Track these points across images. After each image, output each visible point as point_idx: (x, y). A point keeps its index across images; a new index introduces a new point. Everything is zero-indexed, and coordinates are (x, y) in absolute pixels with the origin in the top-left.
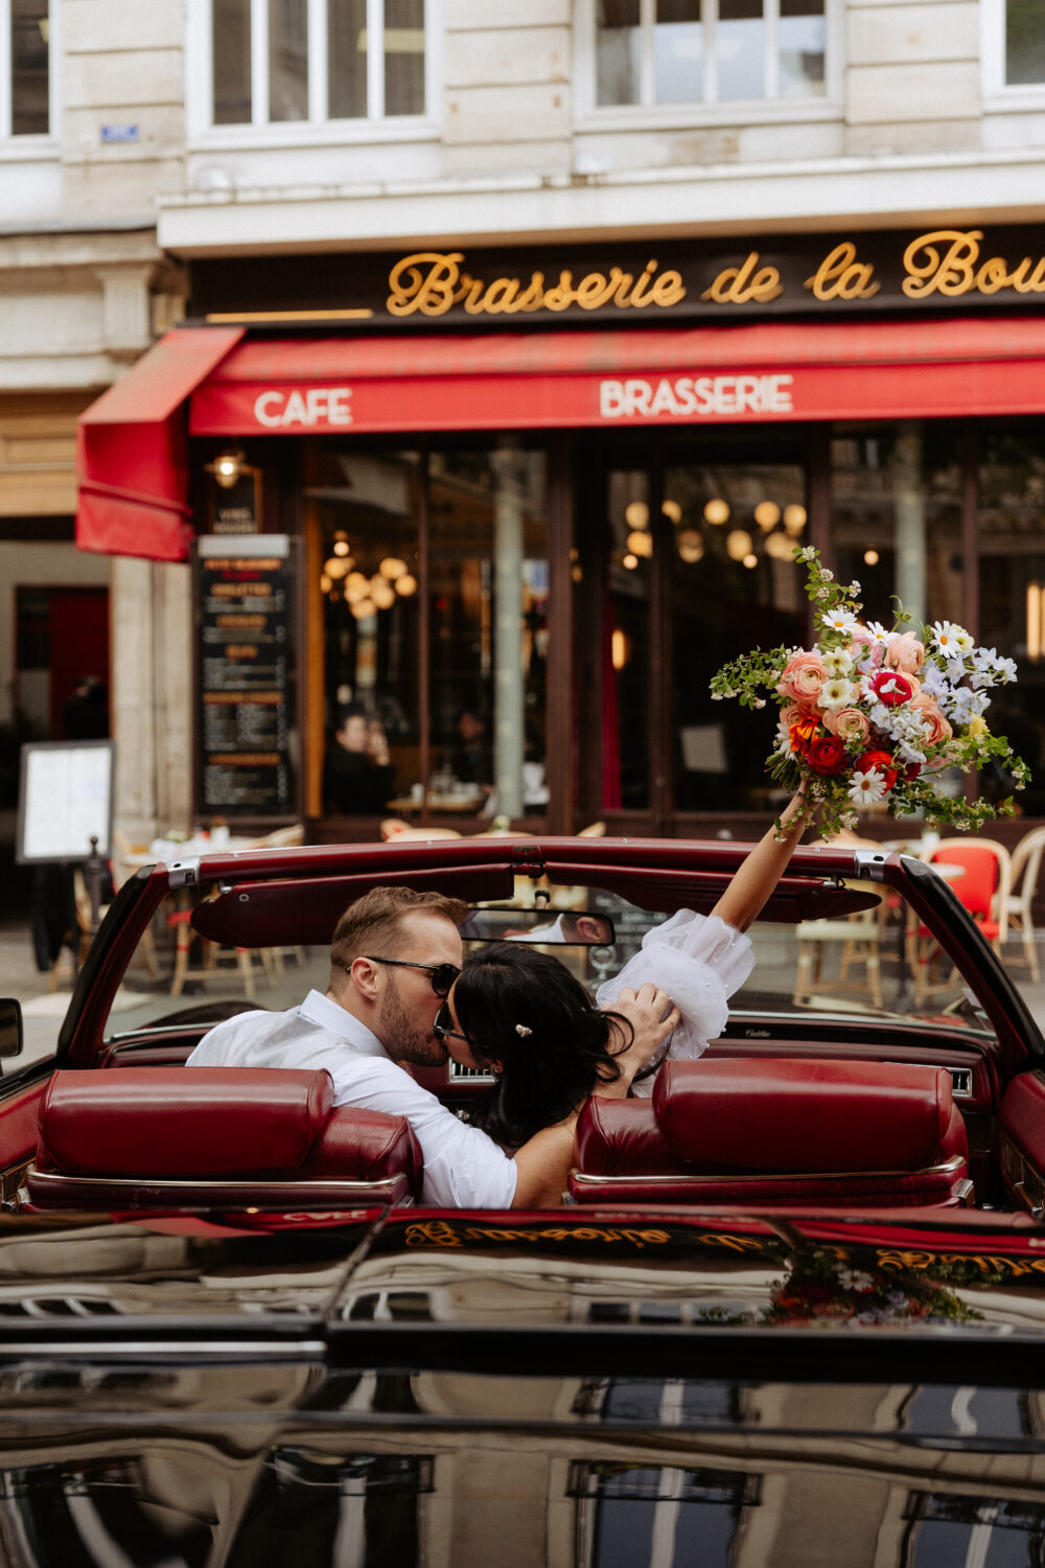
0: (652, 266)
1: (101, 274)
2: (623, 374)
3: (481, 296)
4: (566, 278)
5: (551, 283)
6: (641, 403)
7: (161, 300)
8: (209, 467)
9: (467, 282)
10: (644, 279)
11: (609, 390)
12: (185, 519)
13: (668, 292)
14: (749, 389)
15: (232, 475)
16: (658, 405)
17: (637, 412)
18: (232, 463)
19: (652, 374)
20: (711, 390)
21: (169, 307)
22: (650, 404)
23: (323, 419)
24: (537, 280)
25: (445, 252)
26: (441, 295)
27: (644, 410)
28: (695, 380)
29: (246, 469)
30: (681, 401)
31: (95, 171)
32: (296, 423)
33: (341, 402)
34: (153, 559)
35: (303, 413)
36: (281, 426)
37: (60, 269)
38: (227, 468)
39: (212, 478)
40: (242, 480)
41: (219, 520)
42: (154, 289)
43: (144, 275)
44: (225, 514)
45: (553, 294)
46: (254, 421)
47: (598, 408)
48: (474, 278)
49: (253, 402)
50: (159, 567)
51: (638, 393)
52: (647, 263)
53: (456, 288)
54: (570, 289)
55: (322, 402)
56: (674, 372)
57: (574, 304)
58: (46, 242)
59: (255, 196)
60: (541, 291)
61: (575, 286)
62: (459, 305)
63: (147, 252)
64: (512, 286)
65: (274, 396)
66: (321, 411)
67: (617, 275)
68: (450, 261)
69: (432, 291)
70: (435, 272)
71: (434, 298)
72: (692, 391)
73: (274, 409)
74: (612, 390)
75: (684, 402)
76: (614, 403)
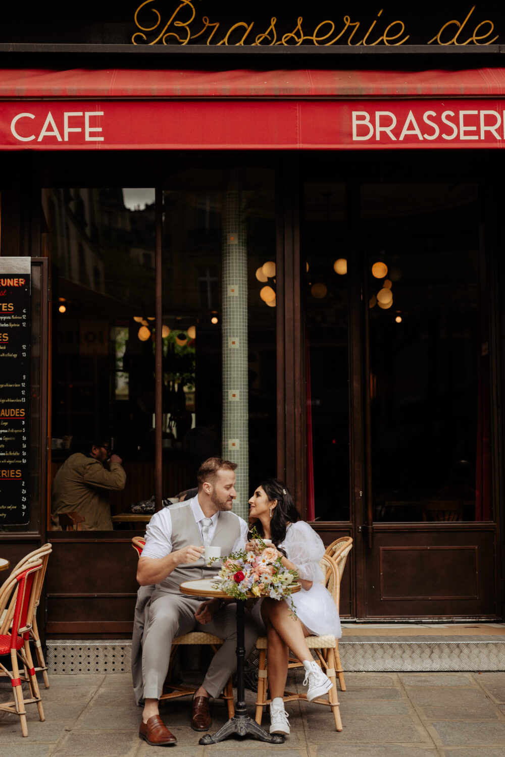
0: (379, 15)
2: (371, 103)
3: (221, 35)
4: (299, 24)
5: (286, 26)
6: (389, 131)
9: (206, 23)
10: (373, 25)
11: (358, 118)
13: (396, 36)
14: (490, 121)
19: (398, 104)
20: (455, 120)
22: (397, 132)
23: (77, 138)
26: (182, 32)
27: (392, 138)
30: (428, 130)
32: (51, 141)
33: (94, 122)
35: (56, 131)
36: (37, 144)
45: (288, 35)
46: (7, 139)
47: (349, 134)
48: (212, 19)
49: (7, 118)
51: (386, 122)
53: (195, 27)
54: (304, 31)
57: (311, 44)
60: (277, 32)
61: (308, 29)
64: (248, 27)
66: (77, 130)
67: (346, 22)
69: (172, 28)
71: (175, 34)
73: (23, 126)
74: (362, 118)
75: (431, 131)
76: (363, 131)
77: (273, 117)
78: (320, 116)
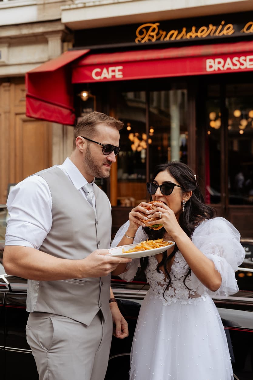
0: (223, 23)
1: (47, 36)
2: (214, 56)
3: (166, 36)
4: (194, 29)
5: (189, 30)
6: (220, 66)
7: (66, 44)
8: (79, 95)
9: (161, 32)
10: (220, 27)
11: (209, 62)
12: (72, 112)
13: (229, 31)
15: (86, 97)
16: (227, 66)
17: (219, 69)
18: (86, 93)
19: (224, 56)
20: (245, 60)
21: (68, 46)
22: (223, 66)
23: (114, 77)
24: (184, 30)
25: (154, 23)
26: (153, 37)
27: (222, 68)
28: (239, 57)
29: (91, 96)
30: (234, 65)
31: (46, 6)
32: (105, 78)
33: (119, 70)
34: (63, 124)
35: (107, 74)
36: (100, 79)
37: (35, 35)
38: (85, 95)
39: (80, 98)
40: (89, 99)
41: (83, 112)
42: (63, 40)
43: (60, 35)
44: (85, 110)
45: (189, 34)
46: (91, 78)
47: (206, 69)
48: (163, 31)
49: (91, 71)
50: (65, 126)
51: (219, 63)
52: (221, 22)
53: (157, 34)
54: (195, 32)
55: (113, 71)
56: (232, 55)
57: (197, 36)
58: (30, 26)
59: (92, 4)
60: (186, 33)
61: (197, 31)
62: (158, 39)
63: (60, 27)
64: (176, 33)
65: (98, 70)
66: (113, 74)
67: (211, 27)
68: (155, 26)
69: (150, 36)
70: (151, 29)
71: (150, 38)
72: (239, 61)
73: (98, 74)
74: (210, 62)
75: (236, 65)
76: (211, 67)
77: (179, 65)
78: (195, 63)
